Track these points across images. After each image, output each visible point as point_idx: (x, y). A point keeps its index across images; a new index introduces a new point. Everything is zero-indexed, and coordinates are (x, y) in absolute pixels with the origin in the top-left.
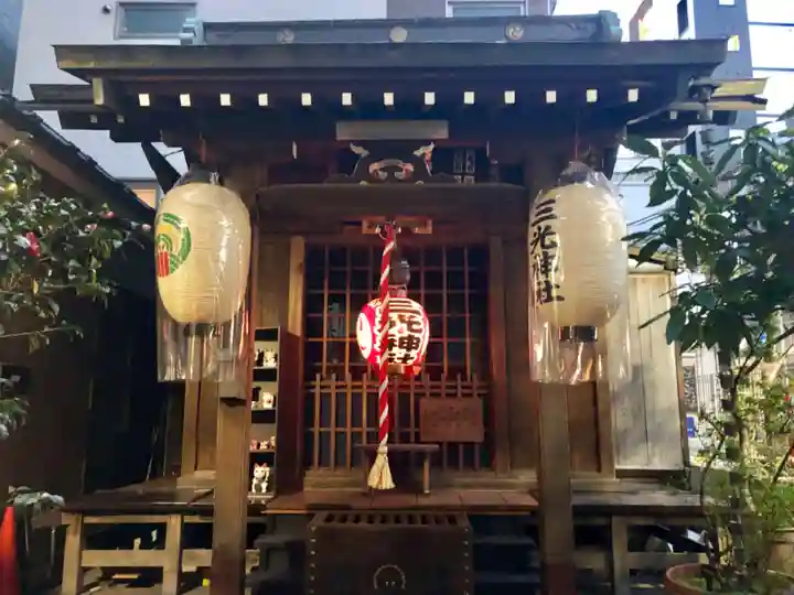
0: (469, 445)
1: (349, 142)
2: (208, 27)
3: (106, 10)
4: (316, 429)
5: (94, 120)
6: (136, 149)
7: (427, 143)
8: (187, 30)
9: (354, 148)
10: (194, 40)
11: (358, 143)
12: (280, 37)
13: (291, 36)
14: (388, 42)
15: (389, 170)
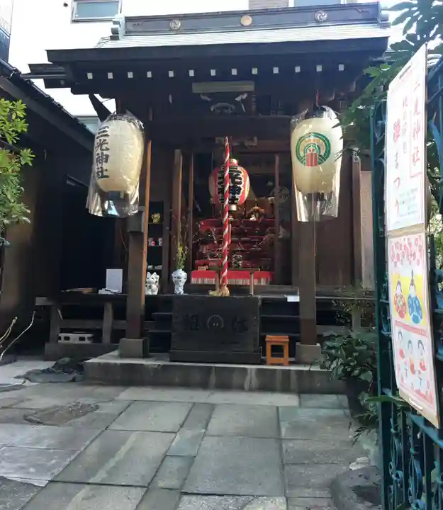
1: (200, 94)
2: (128, 19)
3: (66, 5)
5: (62, 82)
6: (85, 98)
7: (242, 93)
8: (115, 23)
9: (203, 97)
10: (119, 29)
11: (204, 94)
12: (172, 25)
13: (178, 24)
14: (239, 26)
15: (222, 108)
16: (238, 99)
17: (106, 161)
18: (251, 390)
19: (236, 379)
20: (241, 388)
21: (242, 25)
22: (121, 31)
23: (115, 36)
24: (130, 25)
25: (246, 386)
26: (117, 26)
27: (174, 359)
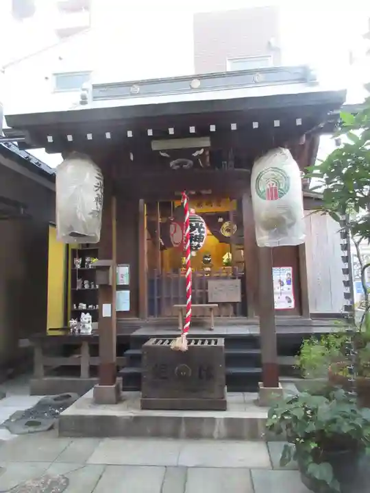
0: (234, 304)
1: (159, 151)
2: (95, 87)
3: (47, 78)
4: (156, 297)
7: (199, 149)
8: (84, 90)
9: (162, 154)
10: (87, 95)
11: (163, 151)
12: (132, 90)
13: (137, 89)
14: (189, 88)
15: (180, 164)
16: (195, 154)
18: (220, 439)
19: (205, 430)
20: (211, 437)
21: (192, 88)
22: (89, 96)
23: (83, 102)
24: (97, 91)
25: (216, 435)
26: (85, 92)
27: (145, 407)
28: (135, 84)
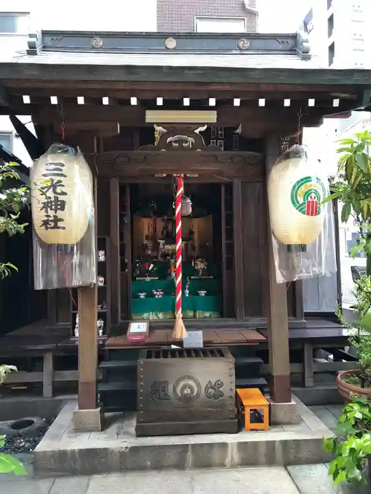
1: (154, 123)
7: (203, 124)
8: (32, 36)
9: (157, 128)
10: (36, 43)
11: (159, 124)
12: (94, 42)
13: (100, 42)
14: (164, 48)
15: (180, 141)
16: (197, 131)
17: (63, 209)
18: (233, 466)
19: (216, 456)
20: (223, 465)
21: (167, 48)
22: (39, 45)
23: (32, 51)
24: (48, 39)
25: (228, 461)
26: (34, 40)
27: (141, 433)
28: (96, 35)
